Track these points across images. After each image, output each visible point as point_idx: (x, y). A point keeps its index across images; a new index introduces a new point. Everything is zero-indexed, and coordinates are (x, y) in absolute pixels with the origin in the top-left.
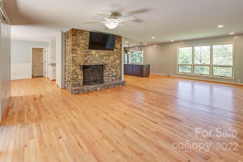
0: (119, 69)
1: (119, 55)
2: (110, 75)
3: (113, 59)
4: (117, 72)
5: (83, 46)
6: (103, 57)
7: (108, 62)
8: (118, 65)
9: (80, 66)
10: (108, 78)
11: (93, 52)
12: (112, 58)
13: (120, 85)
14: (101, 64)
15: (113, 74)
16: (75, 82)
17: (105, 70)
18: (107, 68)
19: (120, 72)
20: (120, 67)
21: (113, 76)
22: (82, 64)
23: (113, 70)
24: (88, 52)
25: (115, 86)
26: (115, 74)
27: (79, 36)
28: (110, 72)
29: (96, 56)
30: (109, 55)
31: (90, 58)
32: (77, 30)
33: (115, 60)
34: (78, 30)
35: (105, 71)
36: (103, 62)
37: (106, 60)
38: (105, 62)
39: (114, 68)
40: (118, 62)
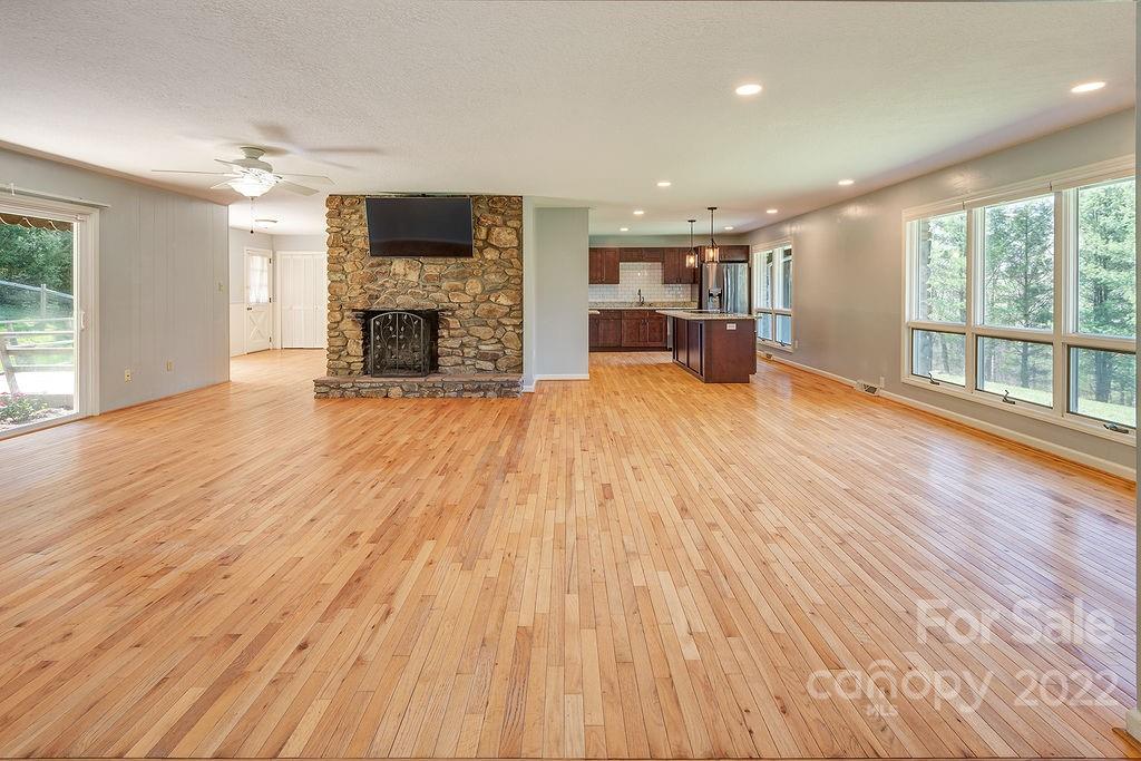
0: (510, 328)
1: (511, 272)
2: (466, 350)
3: (479, 290)
4: (500, 341)
5: (360, 246)
6: (437, 283)
7: (456, 300)
8: (507, 315)
9: (353, 310)
10: (459, 360)
11: (398, 265)
12: (474, 286)
13: (490, 394)
14: (427, 305)
15: (483, 347)
16: (338, 359)
17: (449, 329)
18: (454, 323)
19: (518, 342)
20: (517, 322)
21: (483, 356)
22: (359, 306)
23: (482, 332)
24: (379, 265)
25: (466, 395)
26: (490, 347)
27: (348, 217)
28: (466, 340)
29: (409, 278)
30: (463, 272)
31: (387, 285)
32: (343, 198)
33: (491, 291)
34: (348, 196)
35: (445, 333)
36: (437, 302)
37: (447, 293)
38: (446, 300)
39: (487, 325)
40: (503, 300)
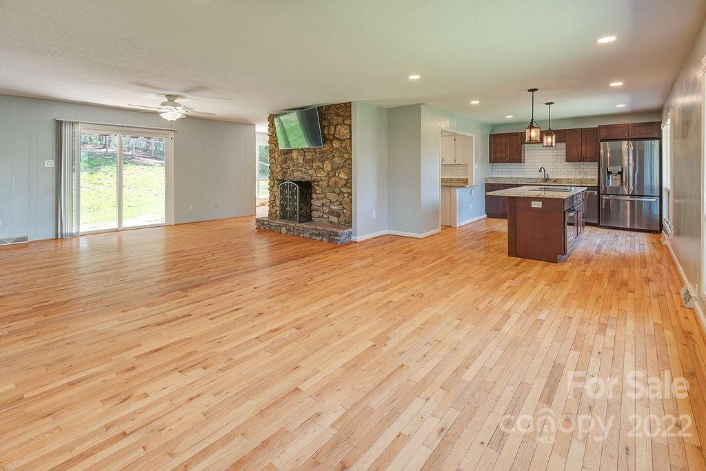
0: (346, 195)
1: (346, 156)
2: (324, 208)
3: (329, 169)
4: (341, 204)
6: (311, 164)
7: (319, 175)
8: (345, 186)
9: (278, 180)
10: (321, 214)
11: (295, 153)
12: (328, 166)
14: (307, 178)
15: (332, 207)
16: (272, 208)
17: (316, 194)
18: (318, 190)
19: (349, 205)
20: (349, 190)
21: (332, 213)
22: (280, 178)
23: (332, 196)
24: (287, 154)
26: (336, 207)
28: (324, 201)
29: (299, 161)
30: (323, 156)
31: (290, 165)
33: (336, 169)
35: (315, 196)
36: (311, 176)
37: (315, 170)
38: (314, 175)
39: (334, 192)
40: (342, 176)
